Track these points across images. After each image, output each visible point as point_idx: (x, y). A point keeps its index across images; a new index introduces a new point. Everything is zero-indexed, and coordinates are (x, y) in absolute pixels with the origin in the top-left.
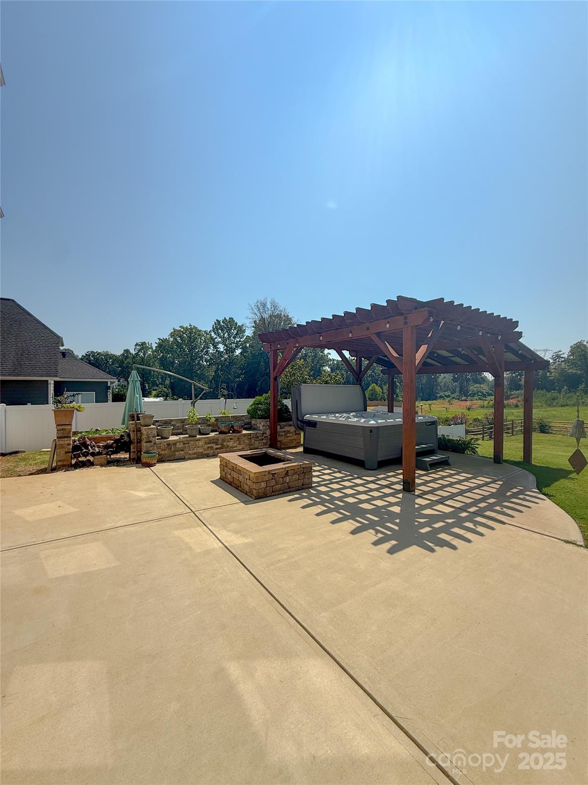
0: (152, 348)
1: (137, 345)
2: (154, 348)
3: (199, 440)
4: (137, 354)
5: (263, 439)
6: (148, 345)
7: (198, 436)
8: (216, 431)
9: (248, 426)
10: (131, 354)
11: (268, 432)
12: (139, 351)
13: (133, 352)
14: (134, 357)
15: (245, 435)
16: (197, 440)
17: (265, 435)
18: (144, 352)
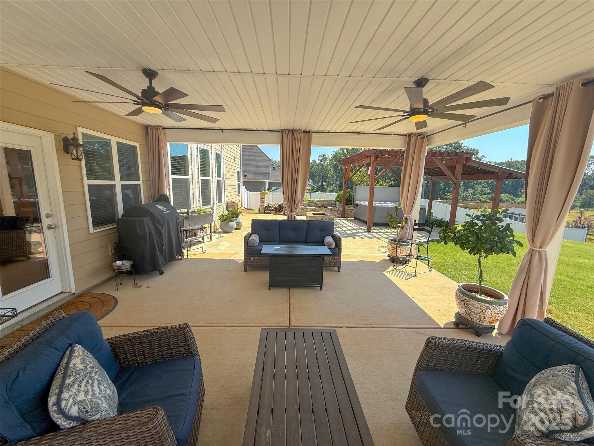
0: (329, 158)
1: (320, 156)
2: (330, 158)
3: (308, 208)
4: (320, 163)
5: (338, 212)
6: (326, 156)
7: (308, 207)
8: (317, 206)
9: (334, 206)
10: (316, 162)
11: (341, 209)
12: (321, 161)
13: (317, 161)
14: (318, 165)
15: (329, 209)
16: (307, 209)
17: (339, 210)
18: (324, 161)
